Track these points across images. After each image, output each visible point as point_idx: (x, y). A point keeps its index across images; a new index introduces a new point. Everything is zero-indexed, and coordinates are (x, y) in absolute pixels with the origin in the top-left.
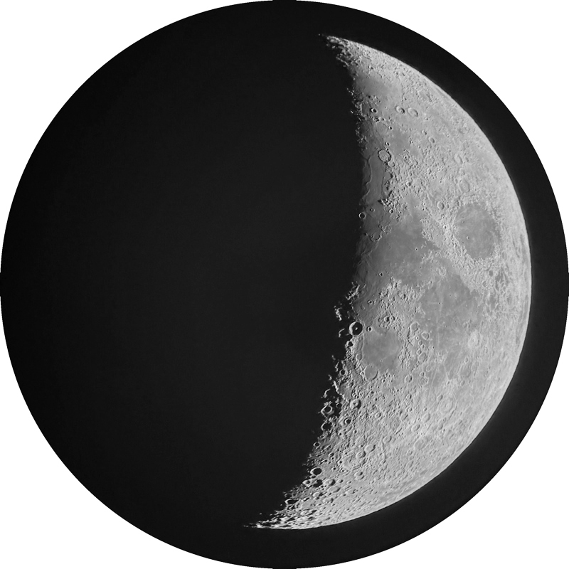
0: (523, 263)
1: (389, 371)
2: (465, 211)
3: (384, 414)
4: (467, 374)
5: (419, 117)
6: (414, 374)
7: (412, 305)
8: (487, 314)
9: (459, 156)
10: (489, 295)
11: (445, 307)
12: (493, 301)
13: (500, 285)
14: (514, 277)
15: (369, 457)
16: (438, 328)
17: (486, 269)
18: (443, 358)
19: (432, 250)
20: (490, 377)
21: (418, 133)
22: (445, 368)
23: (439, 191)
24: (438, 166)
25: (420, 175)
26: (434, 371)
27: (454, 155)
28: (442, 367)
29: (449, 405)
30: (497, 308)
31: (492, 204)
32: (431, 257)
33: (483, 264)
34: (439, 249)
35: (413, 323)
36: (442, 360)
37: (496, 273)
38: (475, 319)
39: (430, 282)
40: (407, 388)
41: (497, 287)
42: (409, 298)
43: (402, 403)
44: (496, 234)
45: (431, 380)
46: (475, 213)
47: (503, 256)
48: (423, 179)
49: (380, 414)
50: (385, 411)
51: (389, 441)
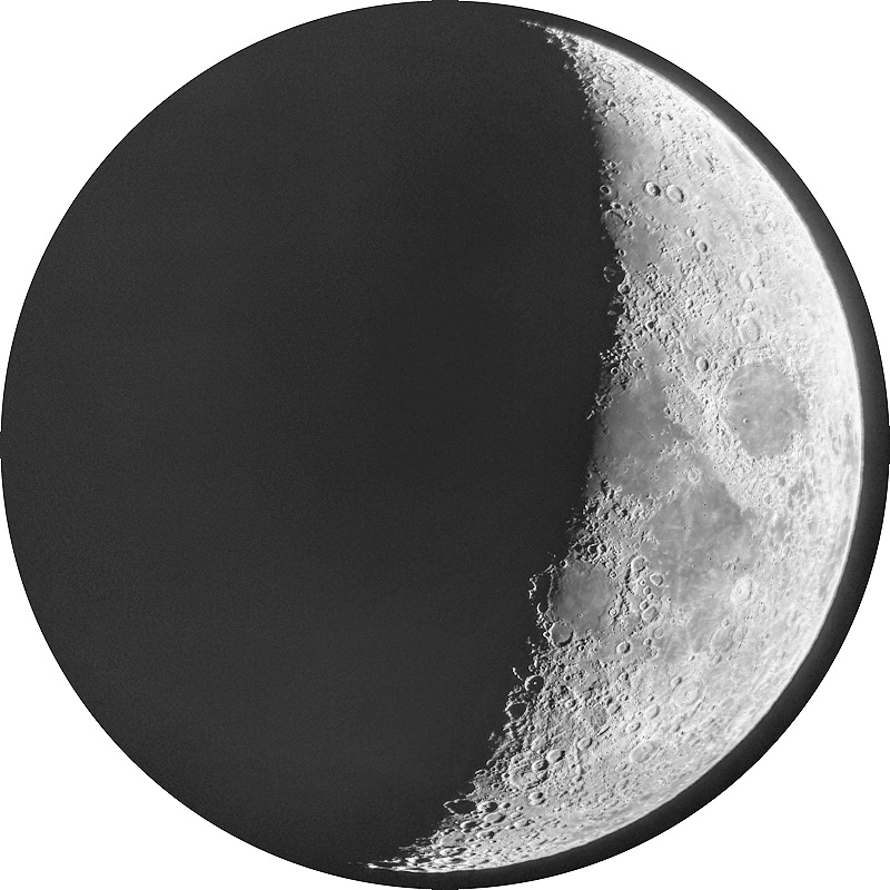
0: (845, 464)
1: (593, 633)
2: (746, 375)
3: (581, 702)
4: (727, 644)
5: (685, 204)
6: (633, 641)
7: (639, 529)
8: (768, 549)
9: (748, 276)
10: (775, 518)
11: (692, 535)
12: (781, 527)
13: (796, 501)
14: (824, 487)
15: (553, 770)
16: (680, 568)
17: (772, 474)
18: (685, 617)
19: (679, 438)
20: (766, 652)
21: (680, 234)
22: (688, 633)
23: (703, 339)
24: (707, 295)
25: (672, 309)
26: (669, 639)
27: (738, 275)
28: (683, 632)
29: (692, 694)
30: (789, 540)
31: (797, 362)
32: (677, 450)
33: (770, 466)
34: (692, 438)
35: (637, 558)
36: (683, 620)
37: (791, 481)
38: (746, 557)
39: (670, 493)
40: (621, 662)
41: (791, 504)
42: (633, 517)
43: (612, 687)
44: (798, 416)
45: (663, 652)
46: (764, 379)
47: (809, 452)
48: (676, 317)
49: (574, 702)
50: (583, 698)
51: (588, 746)
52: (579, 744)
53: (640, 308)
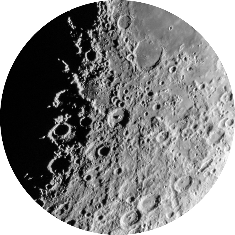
49: (167, 135)
50: (177, 129)
51: (187, 187)
52: (176, 185)
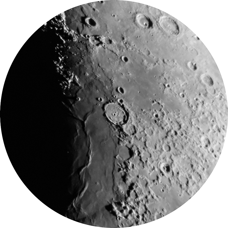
21: (180, 68)
48: (194, 157)
53: (151, 149)
